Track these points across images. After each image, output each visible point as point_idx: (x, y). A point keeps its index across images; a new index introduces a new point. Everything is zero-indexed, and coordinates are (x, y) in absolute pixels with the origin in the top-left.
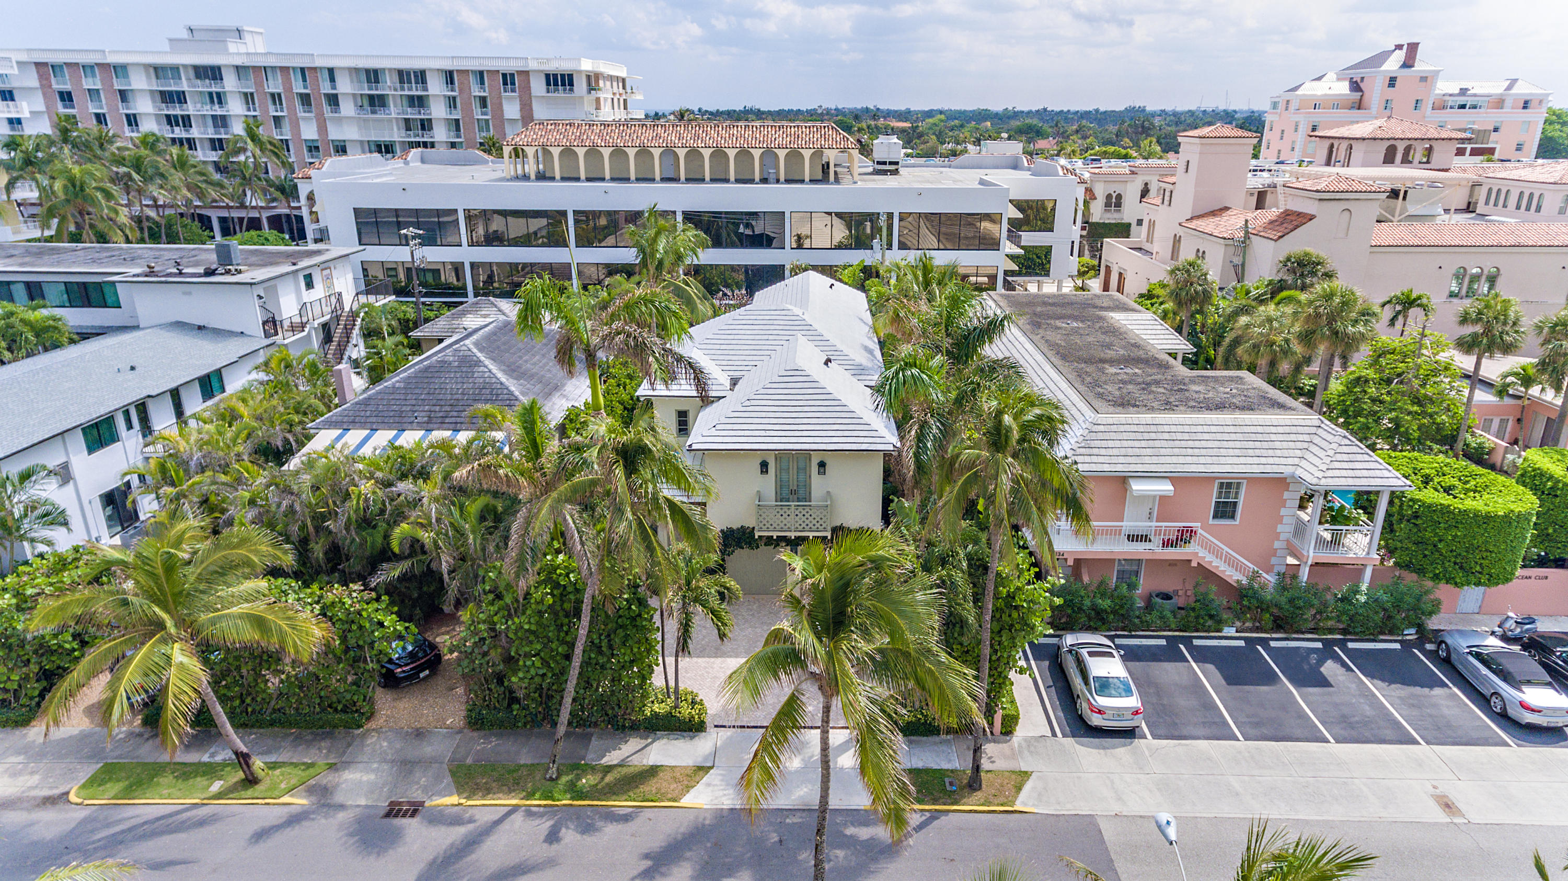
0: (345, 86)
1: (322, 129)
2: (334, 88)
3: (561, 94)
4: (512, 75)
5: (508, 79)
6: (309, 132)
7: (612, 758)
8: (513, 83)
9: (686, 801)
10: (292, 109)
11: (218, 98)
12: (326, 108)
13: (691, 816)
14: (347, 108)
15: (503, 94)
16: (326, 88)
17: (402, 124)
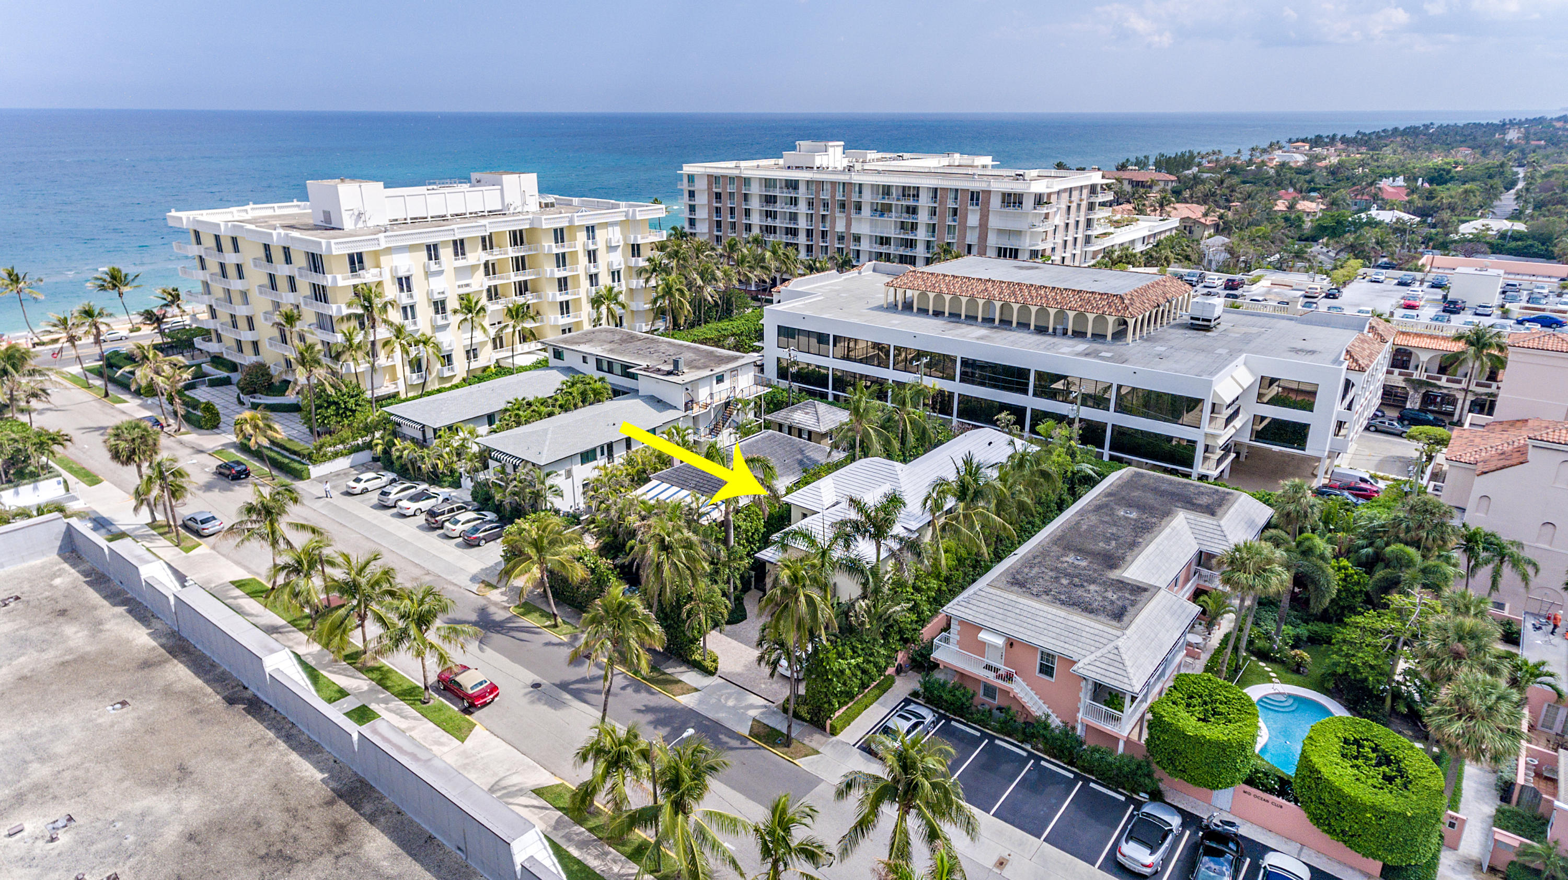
0: (867, 197)
1: (848, 225)
2: (860, 197)
3: (1011, 210)
4: (978, 193)
5: (975, 197)
6: (840, 227)
7: (669, 671)
8: (978, 199)
9: (677, 698)
10: (833, 212)
11: (794, 201)
12: (853, 211)
13: (674, 703)
14: (866, 211)
15: (970, 208)
16: (855, 198)
17: (899, 225)
